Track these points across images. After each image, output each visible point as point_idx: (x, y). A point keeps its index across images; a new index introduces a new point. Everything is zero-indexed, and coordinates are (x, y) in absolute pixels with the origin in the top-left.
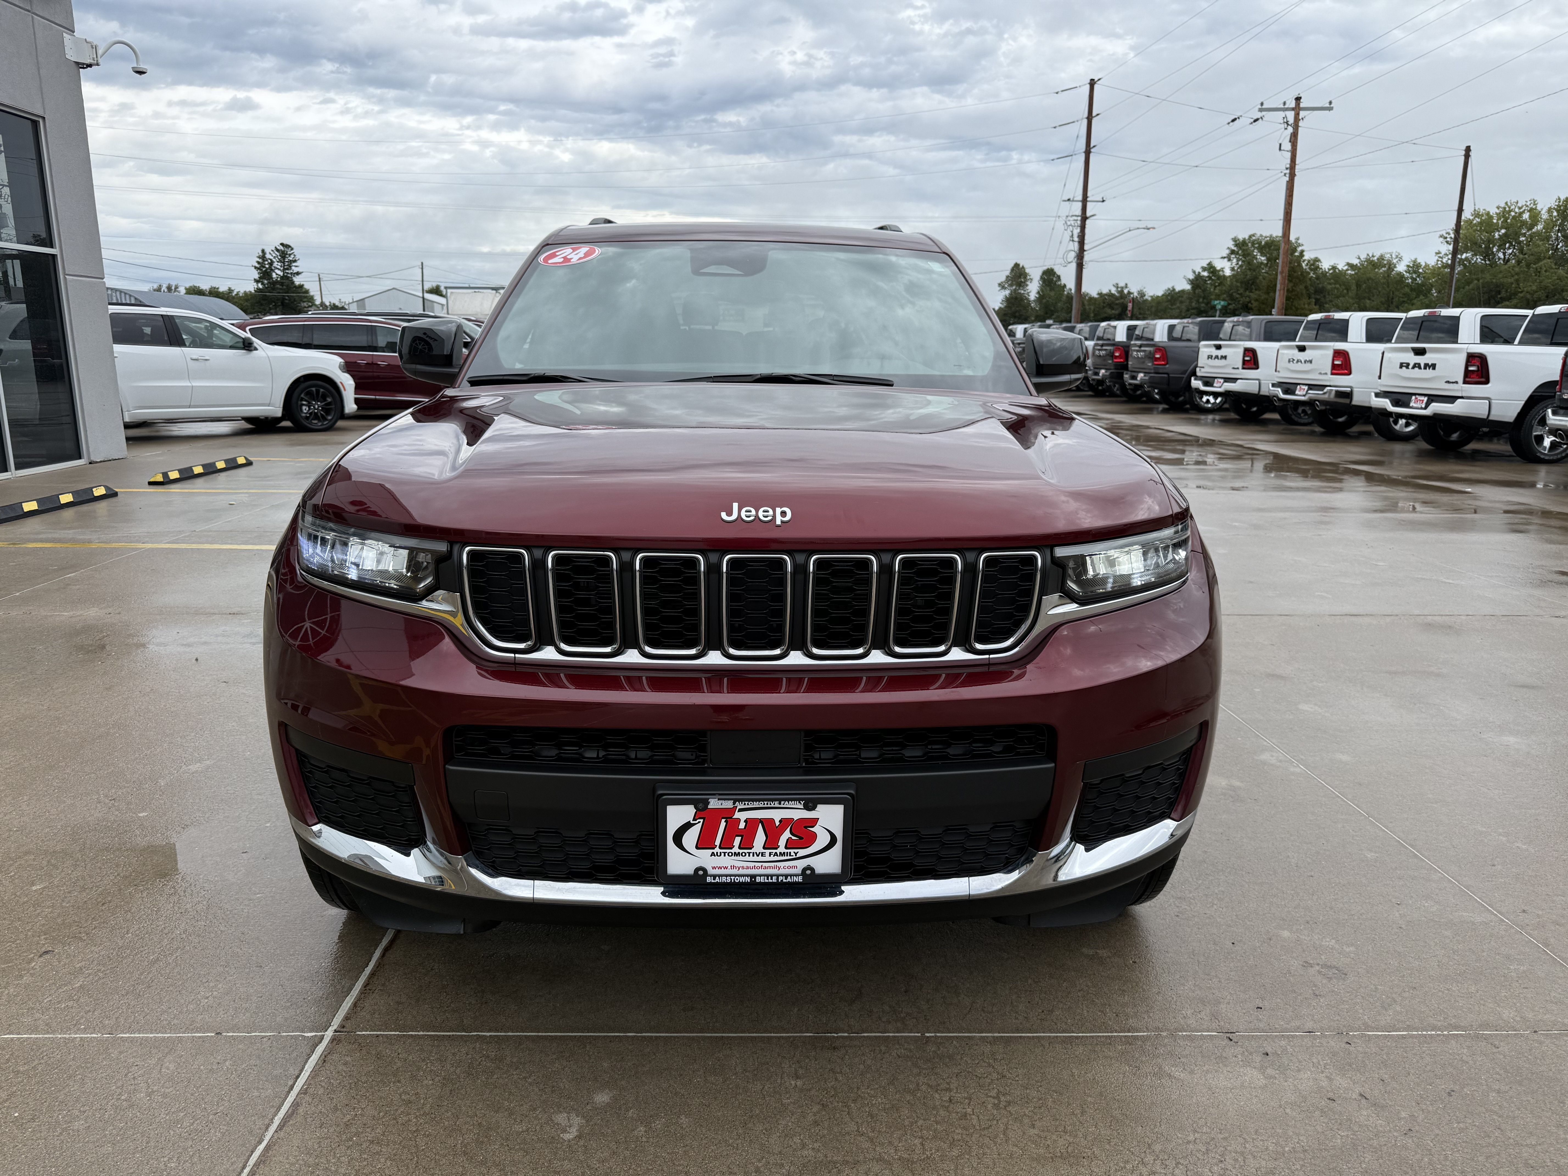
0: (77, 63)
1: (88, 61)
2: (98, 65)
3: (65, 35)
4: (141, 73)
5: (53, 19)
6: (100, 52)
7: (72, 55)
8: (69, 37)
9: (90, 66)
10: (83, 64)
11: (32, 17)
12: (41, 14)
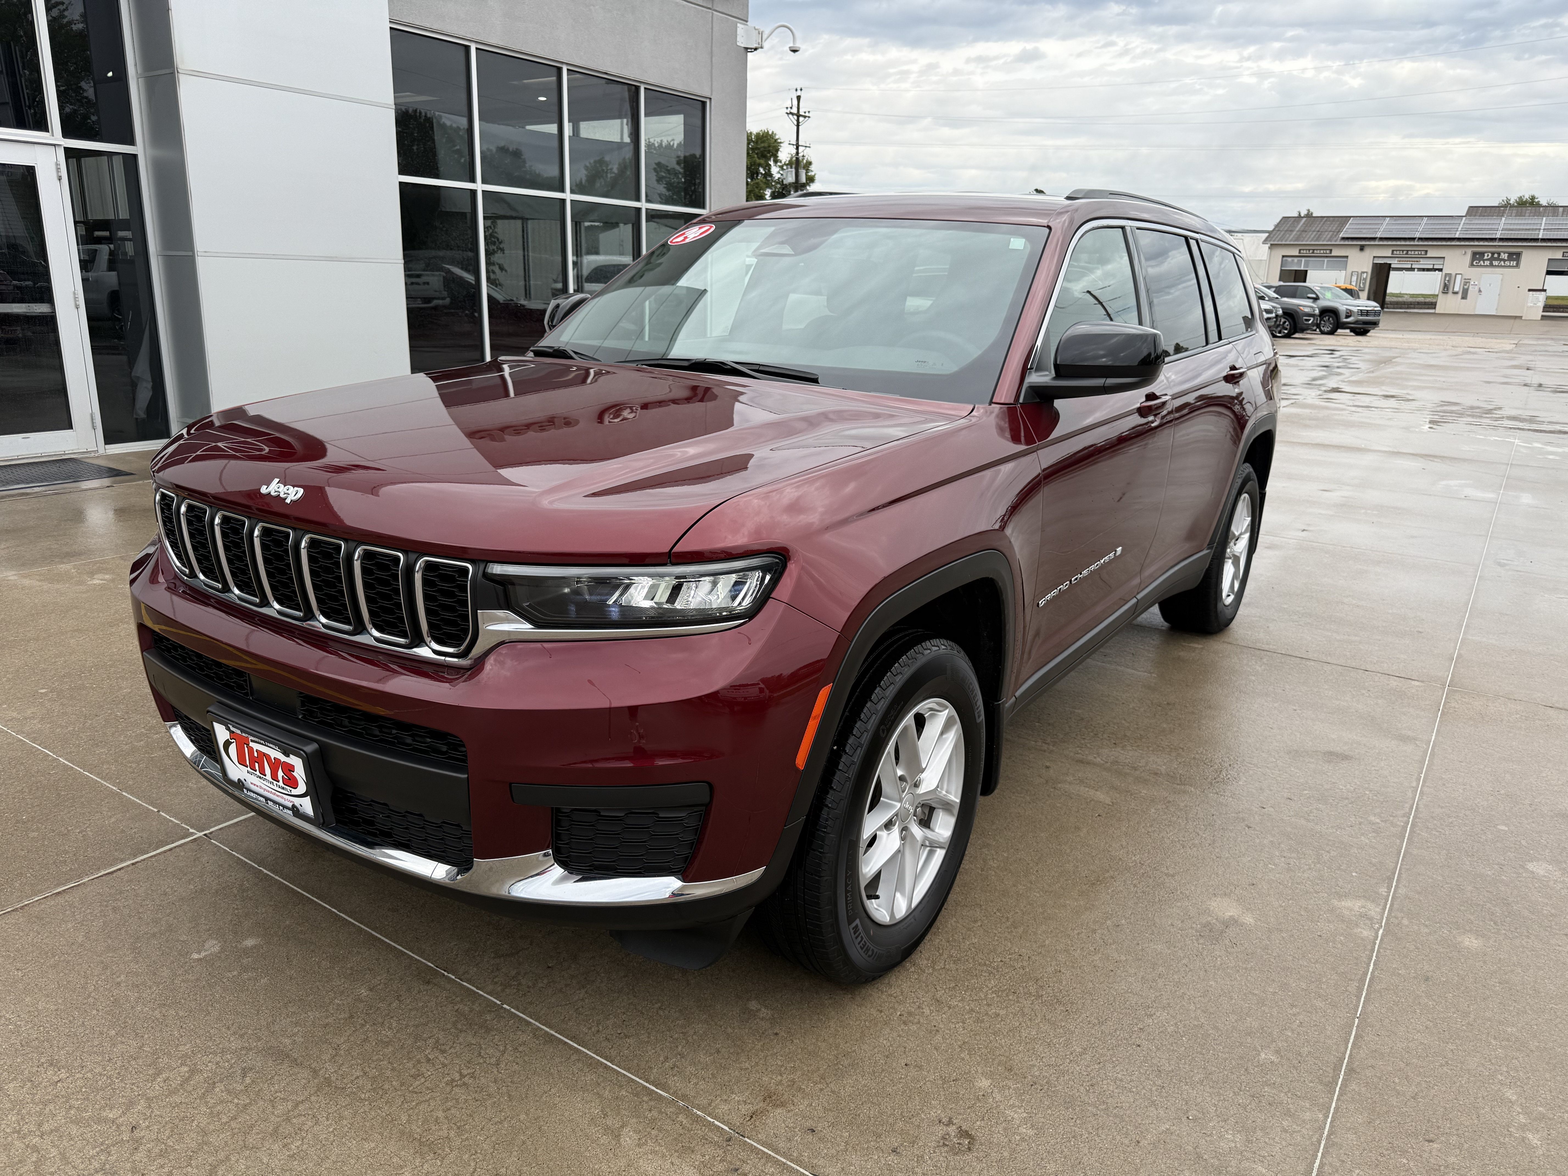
0: (746, 49)
1: (754, 46)
2: (762, 48)
3: (739, 25)
4: (795, 51)
5: (730, 13)
6: (765, 37)
7: (742, 42)
8: (742, 26)
9: (756, 49)
10: (751, 49)
11: (713, 13)
12: (720, 10)
